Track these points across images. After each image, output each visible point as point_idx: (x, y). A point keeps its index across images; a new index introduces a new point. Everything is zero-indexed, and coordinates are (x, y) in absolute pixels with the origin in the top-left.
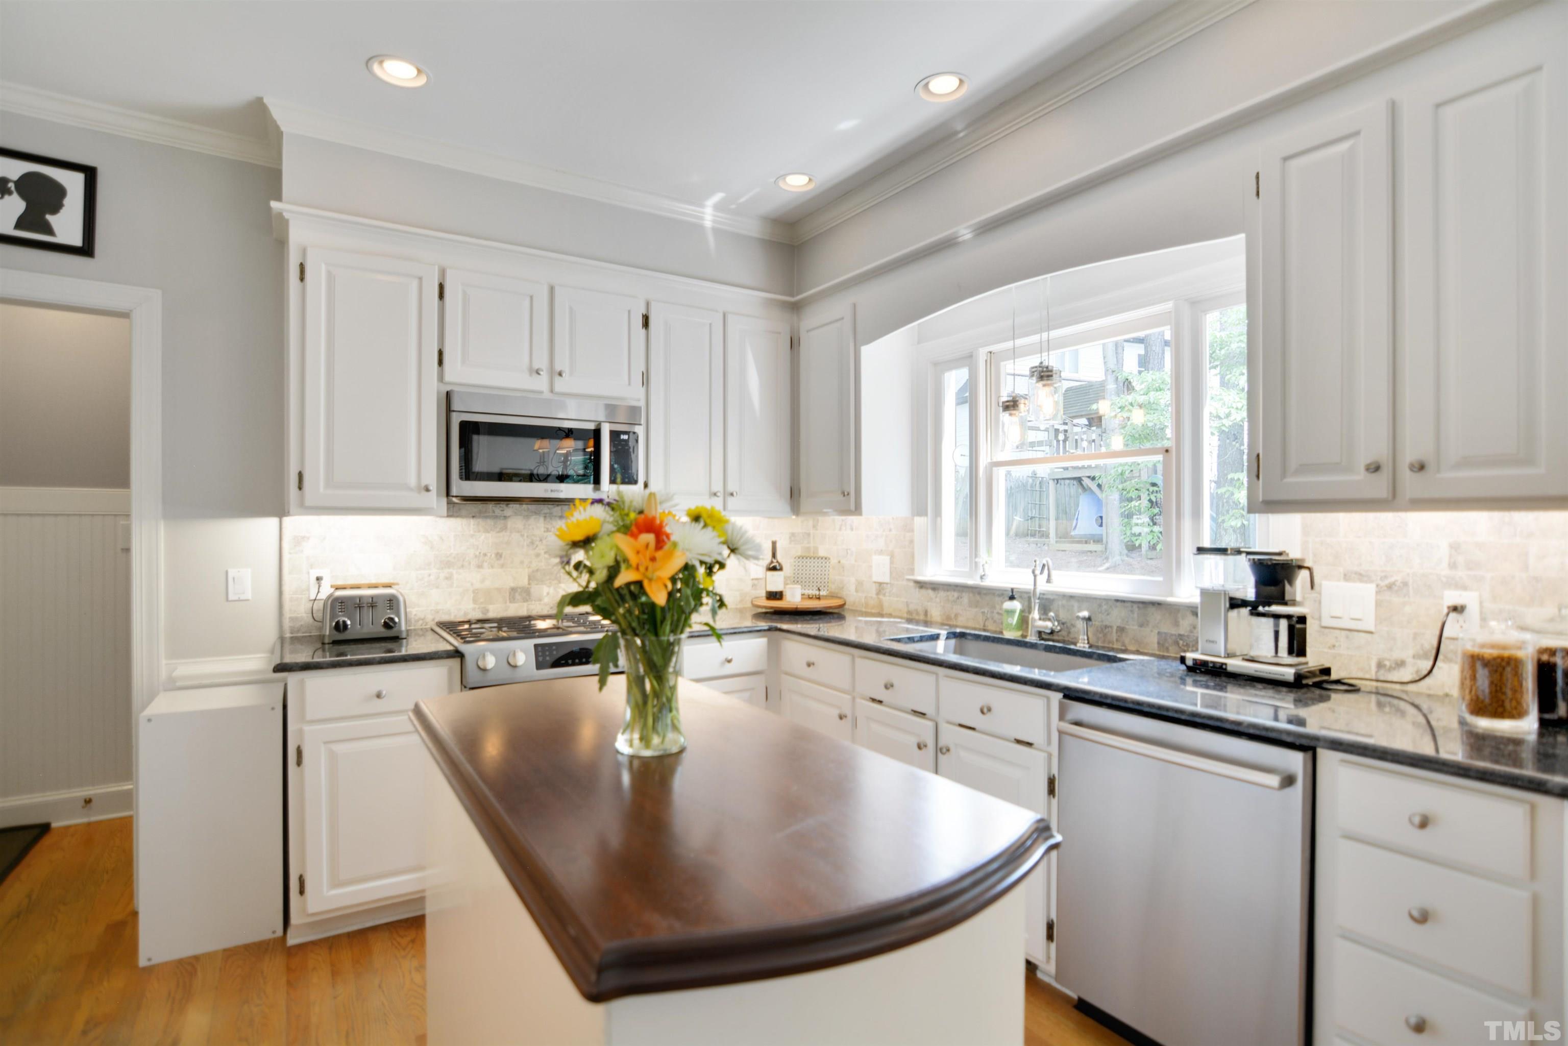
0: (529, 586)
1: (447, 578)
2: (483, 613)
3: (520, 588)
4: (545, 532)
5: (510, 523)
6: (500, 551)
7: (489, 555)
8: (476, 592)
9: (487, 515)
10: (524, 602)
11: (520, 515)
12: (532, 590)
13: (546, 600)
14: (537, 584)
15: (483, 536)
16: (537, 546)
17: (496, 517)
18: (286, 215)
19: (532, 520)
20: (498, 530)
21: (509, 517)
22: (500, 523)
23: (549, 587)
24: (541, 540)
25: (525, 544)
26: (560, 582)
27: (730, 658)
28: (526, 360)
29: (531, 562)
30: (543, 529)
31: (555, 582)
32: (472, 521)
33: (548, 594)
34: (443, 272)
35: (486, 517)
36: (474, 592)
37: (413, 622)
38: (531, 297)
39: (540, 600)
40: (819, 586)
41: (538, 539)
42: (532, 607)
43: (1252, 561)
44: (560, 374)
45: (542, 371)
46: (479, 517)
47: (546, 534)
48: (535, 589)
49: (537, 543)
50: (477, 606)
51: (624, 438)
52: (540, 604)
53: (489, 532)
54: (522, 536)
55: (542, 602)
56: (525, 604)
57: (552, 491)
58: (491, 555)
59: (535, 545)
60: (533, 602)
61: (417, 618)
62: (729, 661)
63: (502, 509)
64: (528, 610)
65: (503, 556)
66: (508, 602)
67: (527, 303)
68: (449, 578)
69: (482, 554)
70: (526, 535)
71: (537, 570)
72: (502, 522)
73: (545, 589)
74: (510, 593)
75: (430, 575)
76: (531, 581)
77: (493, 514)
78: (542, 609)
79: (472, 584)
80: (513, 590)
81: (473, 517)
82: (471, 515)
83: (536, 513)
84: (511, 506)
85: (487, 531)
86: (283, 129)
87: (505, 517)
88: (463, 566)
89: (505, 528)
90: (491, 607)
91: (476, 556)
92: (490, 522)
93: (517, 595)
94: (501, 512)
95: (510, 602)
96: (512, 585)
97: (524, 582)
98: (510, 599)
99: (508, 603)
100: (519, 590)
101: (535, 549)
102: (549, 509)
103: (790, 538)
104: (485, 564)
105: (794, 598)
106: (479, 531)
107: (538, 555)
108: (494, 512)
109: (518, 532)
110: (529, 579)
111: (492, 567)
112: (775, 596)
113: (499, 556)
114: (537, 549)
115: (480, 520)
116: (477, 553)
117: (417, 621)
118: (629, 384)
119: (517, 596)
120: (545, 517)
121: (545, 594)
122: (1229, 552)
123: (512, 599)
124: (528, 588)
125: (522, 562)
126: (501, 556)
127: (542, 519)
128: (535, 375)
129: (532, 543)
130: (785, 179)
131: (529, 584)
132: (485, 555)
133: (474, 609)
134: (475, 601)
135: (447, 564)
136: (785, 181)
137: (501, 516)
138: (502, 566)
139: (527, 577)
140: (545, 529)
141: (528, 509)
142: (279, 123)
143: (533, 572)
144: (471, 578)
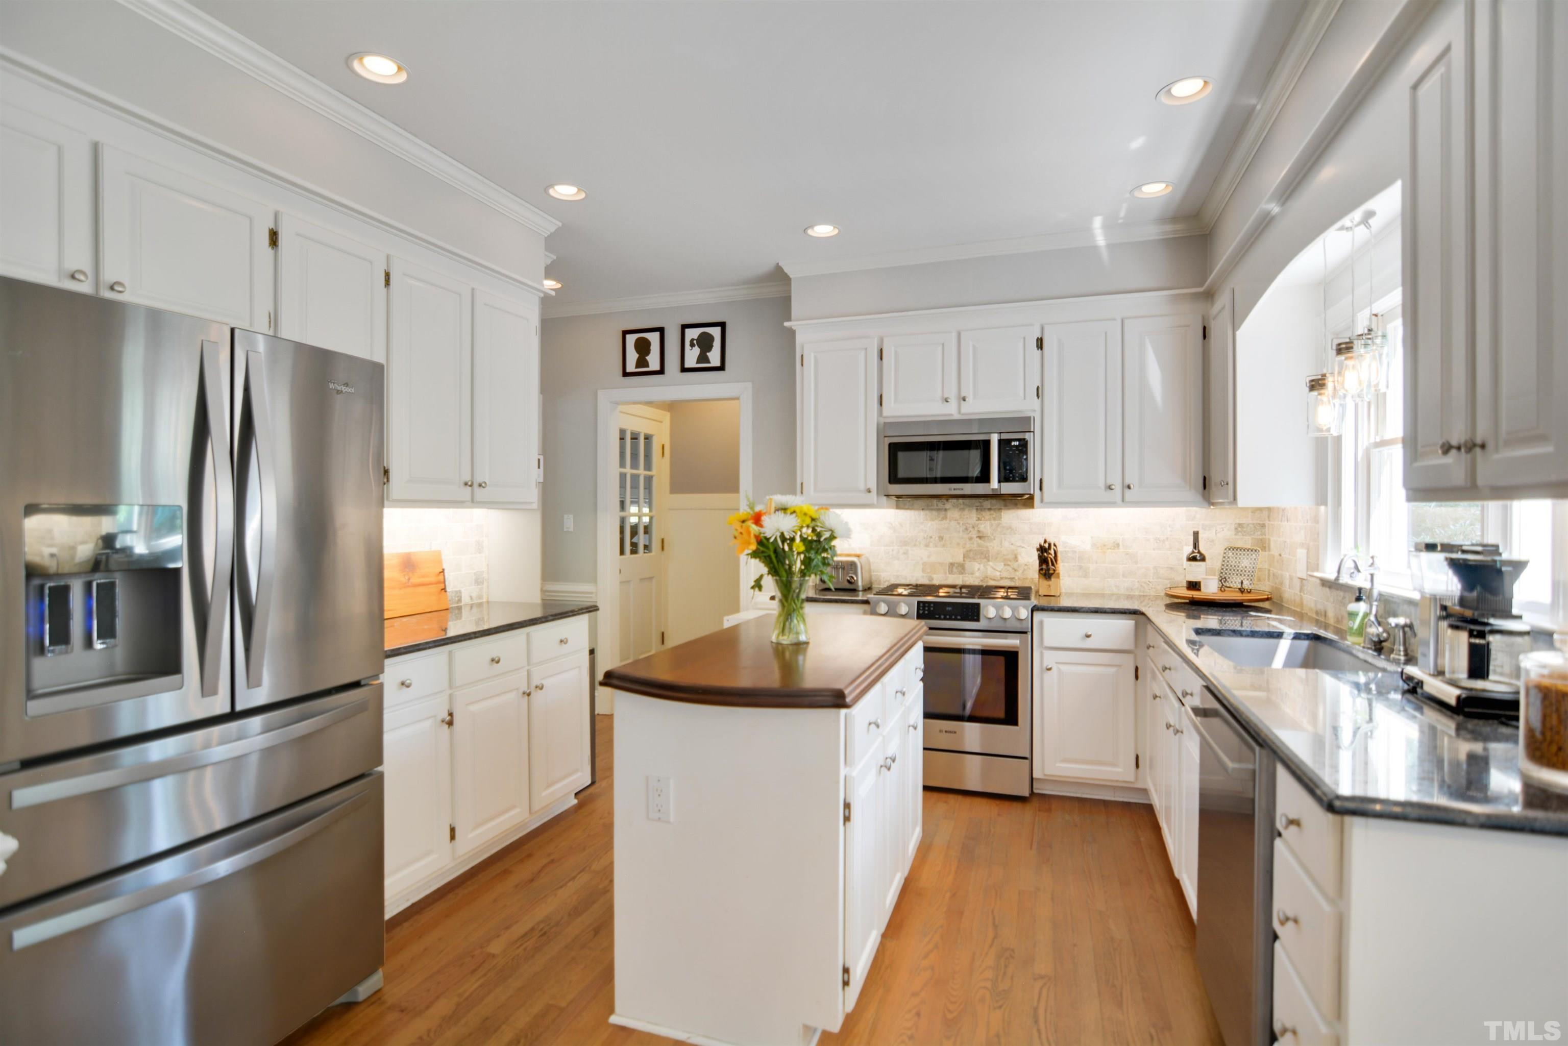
0: (964, 562)
1: (904, 553)
2: (930, 581)
3: (957, 563)
4: (976, 520)
5: (949, 514)
6: (942, 535)
7: (934, 537)
8: (924, 564)
9: (932, 508)
10: (960, 574)
11: (957, 508)
12: (966, 566)
13: (977, 574)
14: (970, 561)
15: (930, 524)
16: (970, 532)
17: (939, 510)
18: (794, 328)
19: (966, 512)
20: (940, 519)
21: (949, 509)
22: (942, 514)
23: (979, 564)
24: (973, 527)
25: (961, 530)
26: (988, 561)
27: (1089, 633)
28: (939, 393)
29: (965, 544)
30: (975, 519)
31: (985, 560)
32: (922, 513)
33: (979, 569)
34: (881, 341)
35: (932, 510)
36: (923, 564)
37: (882, 582)
38: (943, 345)
39: (972, 574)
40: (1242, 579)
41: (971, 526)
42: (966, 579)
43: (1449, 560)
44: (964, 399)
45: (950, 399)
46: (927, 509)
47: (977, 522)
48: (968, 565)
49: (971, 529)
50: (925, 575)
51: (1015, 444)
52: (972, 577)
53: (933, 521)
54: (959, 524)
55: (974, 576)
56: (961, 576)
57: (954, 489)
58: (935, 538)
59: (969, 531)
60: (967, 575)
61: (884, 580)
62: (1088, 636)
63: (943, 503)
64: (963, 581)
65: (944, 539)
66: (948, 573)
67: (940, 348)
68: (906, 553)
69: (928, 537)
70: (961, 523)
71: (970, 551)
72: (944, 513)
73: (976, 566)
74: (949, 567)
75: (893, 551)
76: (965, 559)
77: (938, 508)
78: (974, 581)
79: (922, 559)
80: (952, 565)
81: (923, 509)
82: (921, 508)
83: (969, 506)
84: (950, 501)
85: (932, 520)
86: (791, 277)
87: (946, 510)
88: (915, 545)
89: (945, 518)
90: (935, 576)
91: (924, 538)
92: (935, 513)
93: (954, 568)
94: (942, 506)
95: (950, 574)
96: (951, 561)
97: (960, 559)
98: (949, 571)
99: (948, 575)
100: (956, 565)
101: (969, 534)
102: (980, 502)
103: (1236, 529)
104: (931, 545)
105: (1210, 589)
106: (927, 520)
107: (971, 539)
108: (937, 505)
109: (956, 520)
110: (964, 557)
111: (936, 546)
112: (1194, 586)
113: (941, 538)
114: (970, 533)
115: (927, 512)
116: (925, 536)
117: (885, 582)
118: (1025, 399)
119: (955, 570)
120: (977, 509)
121: (976, 569)
122: (1439, 548)
123: (951, 572)
124: (963, 564)
125: (958, 544)
126: (942, 539)
127: (974, 511)
128: (945, 403)
129: (966, 529)
130: (1141, 189)
131: (964, 561)
132: (931, 537)
133: (923, 577)
134: (923, 571)
135: (904, 543)
136: (1142, 191)
137: (943, 509)
138: (944, 546)
139: (962, 556)
140: (977, 519)
141: (963, 503)
142: (788, 274)
143: (967, 551)
144: (921, 554)
